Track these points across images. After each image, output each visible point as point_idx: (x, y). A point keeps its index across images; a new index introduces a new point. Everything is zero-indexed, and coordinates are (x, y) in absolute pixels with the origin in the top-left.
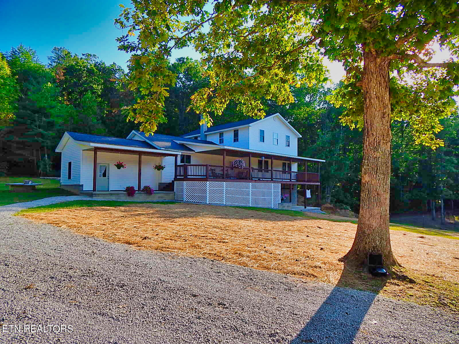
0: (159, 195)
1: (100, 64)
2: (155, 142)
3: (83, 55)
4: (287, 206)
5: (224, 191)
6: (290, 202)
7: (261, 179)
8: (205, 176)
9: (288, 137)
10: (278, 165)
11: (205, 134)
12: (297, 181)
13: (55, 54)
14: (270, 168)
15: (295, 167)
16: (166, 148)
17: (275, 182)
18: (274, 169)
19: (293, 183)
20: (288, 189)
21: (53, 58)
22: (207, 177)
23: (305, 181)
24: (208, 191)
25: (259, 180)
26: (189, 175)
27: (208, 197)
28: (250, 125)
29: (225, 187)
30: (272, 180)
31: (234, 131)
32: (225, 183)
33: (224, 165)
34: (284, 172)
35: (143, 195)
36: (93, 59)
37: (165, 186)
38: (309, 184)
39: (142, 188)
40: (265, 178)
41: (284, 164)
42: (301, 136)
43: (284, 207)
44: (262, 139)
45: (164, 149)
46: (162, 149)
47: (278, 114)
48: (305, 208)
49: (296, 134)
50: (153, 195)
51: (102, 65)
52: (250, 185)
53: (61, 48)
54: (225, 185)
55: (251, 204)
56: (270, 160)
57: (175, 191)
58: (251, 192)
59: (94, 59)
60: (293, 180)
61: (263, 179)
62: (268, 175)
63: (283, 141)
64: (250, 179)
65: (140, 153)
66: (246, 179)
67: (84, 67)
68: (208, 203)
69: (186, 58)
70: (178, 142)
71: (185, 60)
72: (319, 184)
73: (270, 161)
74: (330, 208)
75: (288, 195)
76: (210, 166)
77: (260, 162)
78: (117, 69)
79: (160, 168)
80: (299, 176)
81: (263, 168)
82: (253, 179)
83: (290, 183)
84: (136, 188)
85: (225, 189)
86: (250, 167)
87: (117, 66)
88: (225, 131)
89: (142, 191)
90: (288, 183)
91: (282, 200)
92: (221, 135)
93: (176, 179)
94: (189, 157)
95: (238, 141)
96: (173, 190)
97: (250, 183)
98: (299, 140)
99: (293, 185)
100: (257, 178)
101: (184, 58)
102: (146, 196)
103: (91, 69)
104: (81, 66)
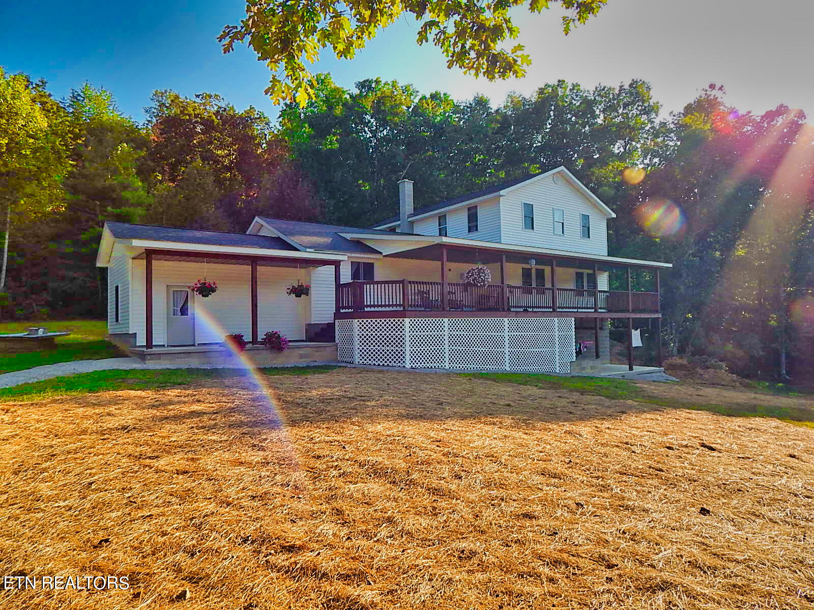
0: (302, 352)
1: (225, 110)
2: (297, 237)
3: (198, 96)
4: (591, 367)
5: (446, 338)
6: (597, 356)
7: (530, 310)
8: (400, 305)
9: (586, 218)
10: (566, 278)
11: (409, 219)
12: (609, 311)
13: (157, 103)
14: (548, 285)
15: (603, 282)
16: (317, 248)
17: (561, 315)
18: (558, 286)
19: (602, 316)
20: (591, 328)
21: (154, 110)
22: (404, 308)
23: (628, 311)
24: (408, 339)
25: (525, 311)
26: (367, 306)
27: (408, 353)
28: (502, 192)
29: (446, 329)
30: (554, 310)
31: (469, 209)
32: (446, 320)
33: (443, 280)
34: (579, 292)
35: (264, 352)
36: (214, 102)
37: (318, 330)
38: (638, 316)
39: (261, 336)
40: (539, 307)
41: (579, 276)
42: (614, 215)
43: (584, 369)
44: (529, 222)
45: (312, 250)
46: (308, 250)
47: (562, 168)
48: (631, 369)
49: (601, 211)
50: (286, 352)
51: (229, 111)
52: (506, 324)
53: (166, 91)
54: (446, 325)
55: (508, 365)
56: (550, 268)
57: (337, 341)
58: (507, 338)
59: (217, 102)
60: (600, 308)
61: (535, 310)
62: (546, 299)
63: (575, 226)
64: (504, 310)
65: (254, 261)
66: (497, 310)
67: (196, 116)
68: (408, 366)
69: (374, 80)
70: (349, 236)
71: (373, 85)
72: (660, 316)
73: (547, 270)
74: (682, 367)
75: (591, 343)
76: (410, 282)
77: (527, 274)
78: (256, 118)
79: (300, 291)
80: (614, 300)
81: (534, 285)
82: (512, 310)
83: (596, 315)
84: (248, 337)
85: (446, 333)
86: (503, 283)
87: (256, 113)
88: (450, 211)
89: (262, 343)
90: (590, 316)
91: (579, 353)
92: (442, 219)
93: (338, 315)
94: (369, 267)
95: (477, 230)
96: (333, 339)
97: (506, 319)
98: (610, 223)
99: (602, 320)
100: (520, 307)
101: (370, 82)
102: (270, 355)
103: (208, 120)
104: (190, 115)
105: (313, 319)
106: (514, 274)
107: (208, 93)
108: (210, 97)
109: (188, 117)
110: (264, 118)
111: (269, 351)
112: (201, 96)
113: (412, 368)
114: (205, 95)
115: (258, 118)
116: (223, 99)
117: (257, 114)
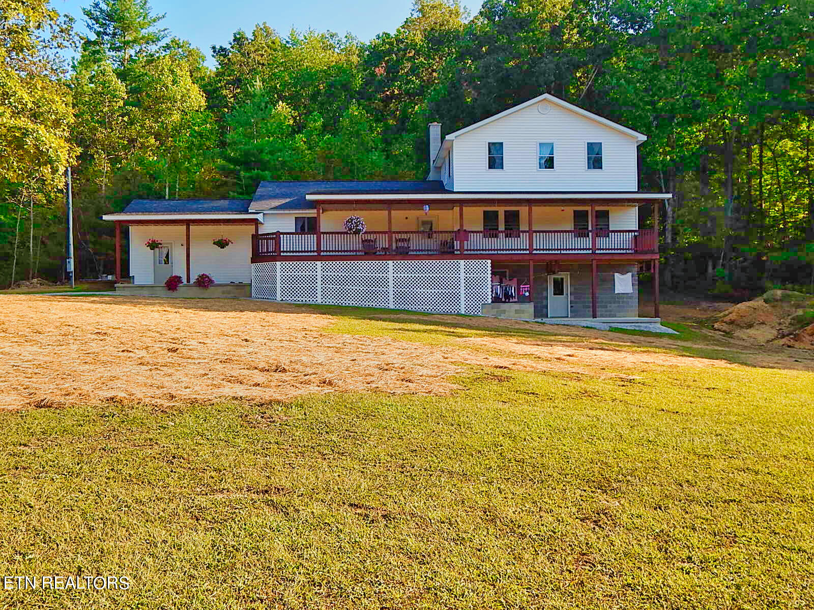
0: (224, 289)
4: (514, 310)
5: (319, 277)
9: (595, 146)
29: (319, 270)
31: (449, 154)
32: (318, 263)
35: (194, 288)
43: (504, 312)
44: (496, 162)
47: (549, 96)
49: (626, 137)
50: (211, 289)
52: (390, 266)
54: (319, 266)
58: (392, 278)
63: (574, 158)
65: (188, 223)
79: (222, 244)
95: (450, 175)
97: (390, 262)
102: (199, 291)
106: (474, 218)
111: (198, 288)
113: (282, 300)
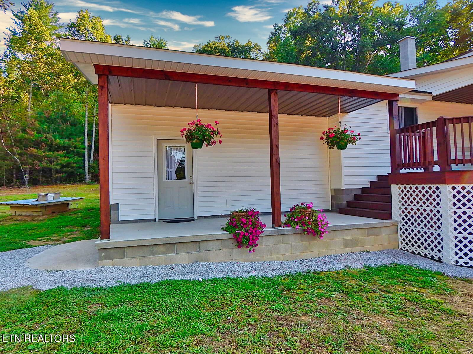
35: (292, 238)
37: (350, 198)
89: (287, 225)
102: (300, 244)
103: (222, 49)
104: (211, 47)
105: (344, 182)
107: (223, 35)
108: (224, 37)
109: (210, 49)
110: (258, 46)
111: (298, 237)
112: (218, 38)
114: (221, 37)
115: (254, 47)
116: (231, 38)
117: (253, 45)
